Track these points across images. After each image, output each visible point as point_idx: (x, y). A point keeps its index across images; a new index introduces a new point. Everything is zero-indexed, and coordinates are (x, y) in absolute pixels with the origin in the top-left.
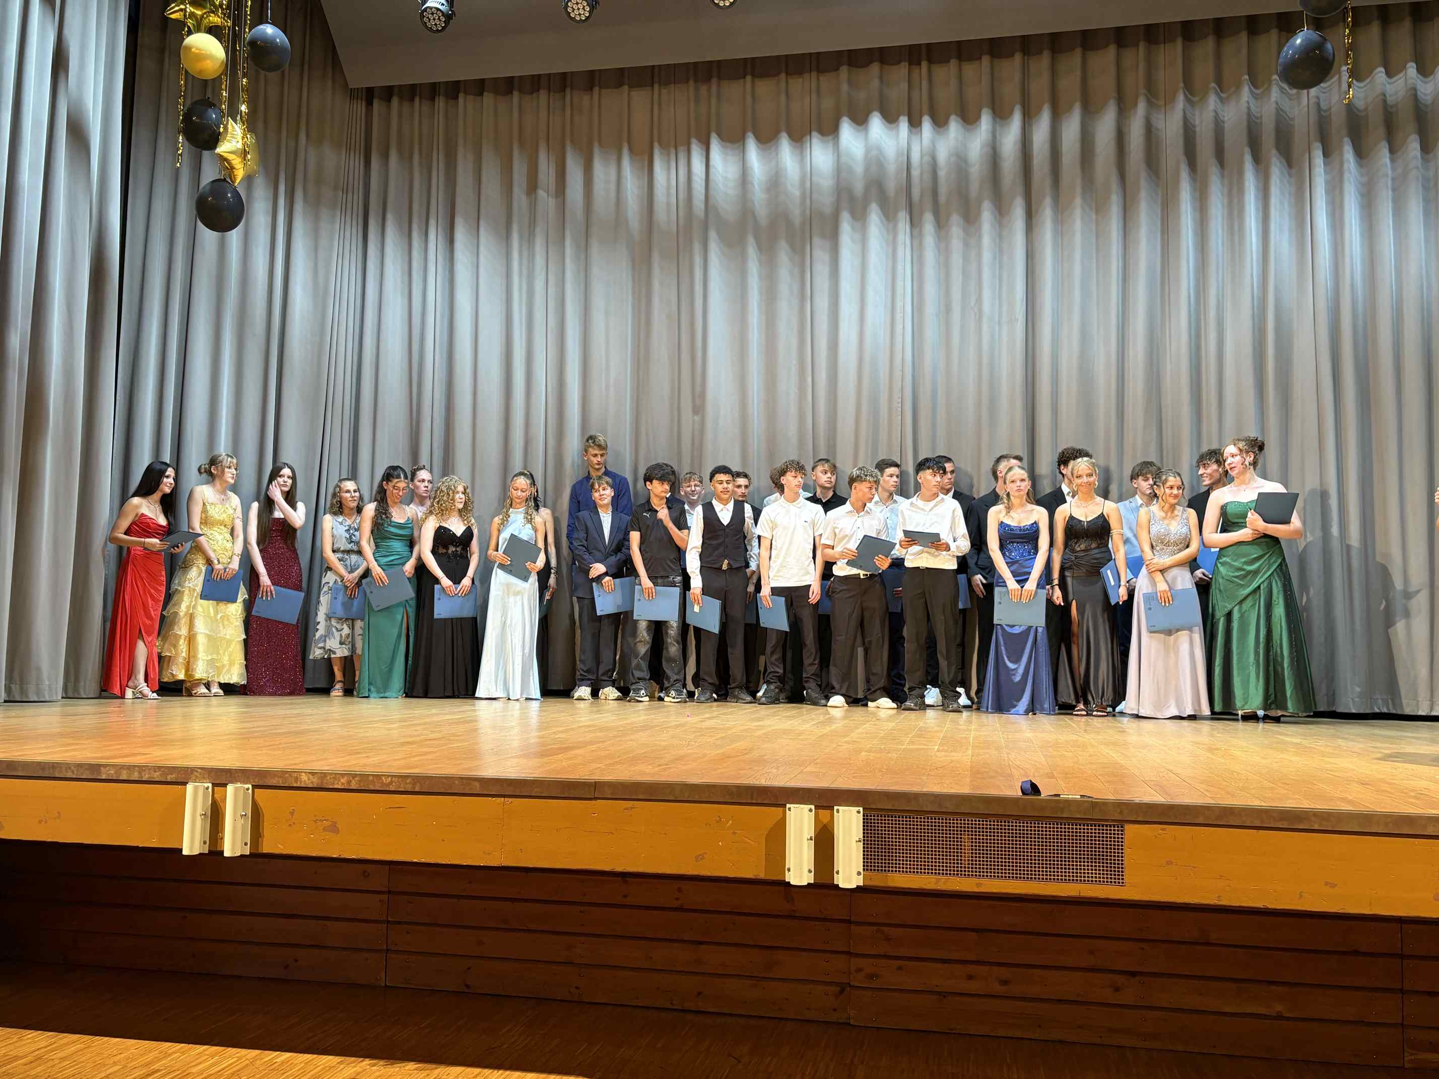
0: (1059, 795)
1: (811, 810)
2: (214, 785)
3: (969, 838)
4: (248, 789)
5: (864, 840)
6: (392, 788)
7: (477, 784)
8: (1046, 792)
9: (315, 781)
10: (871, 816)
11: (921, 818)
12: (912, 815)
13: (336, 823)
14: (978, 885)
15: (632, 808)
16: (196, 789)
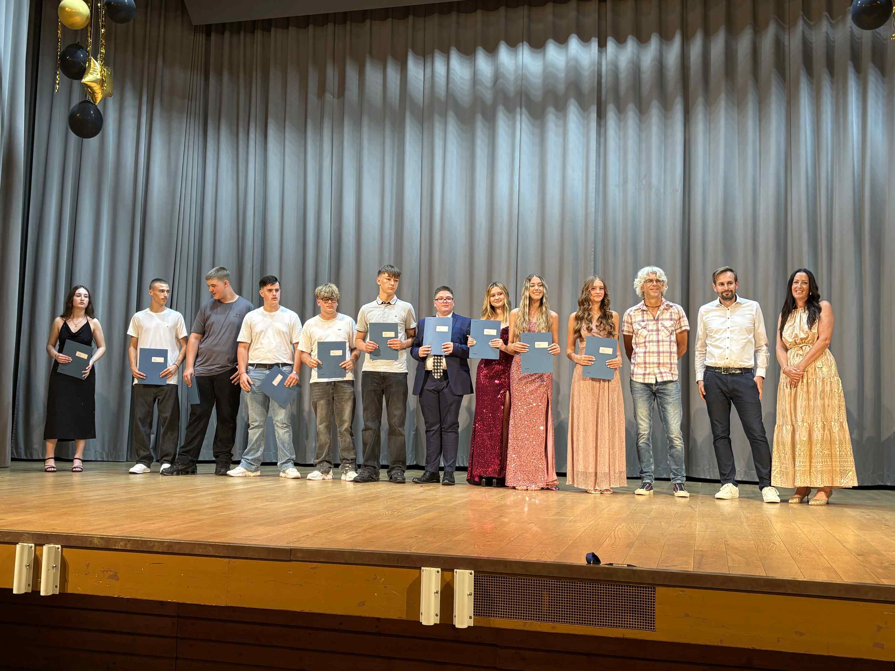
0: (611, 564)
1: (438, 572)
2: (36, 545)
3: (547, 594)
4: (58, 548)
5: (475, 594)
6: (155, 549)
7: (211, 548)
8: (603, 563)
9: (103, 544)
10: (480, 577)
11: (514, 579)
12: (508, 577)
13: (117, 573)
14: (553, 628)
15: (316, 568)
16: (22, 548)
